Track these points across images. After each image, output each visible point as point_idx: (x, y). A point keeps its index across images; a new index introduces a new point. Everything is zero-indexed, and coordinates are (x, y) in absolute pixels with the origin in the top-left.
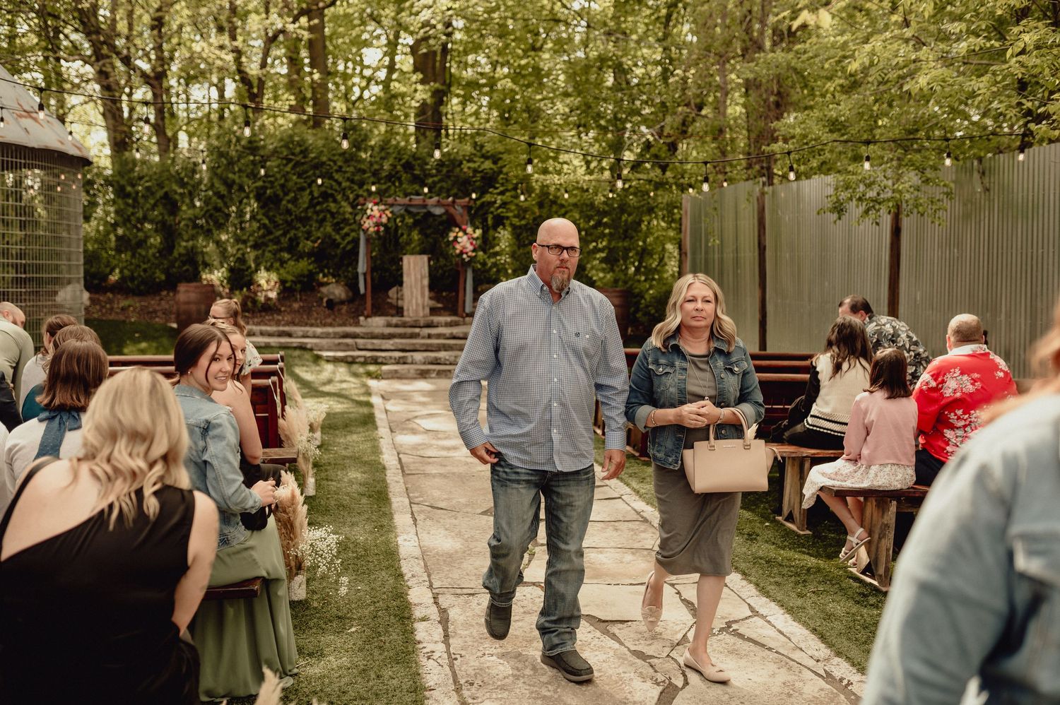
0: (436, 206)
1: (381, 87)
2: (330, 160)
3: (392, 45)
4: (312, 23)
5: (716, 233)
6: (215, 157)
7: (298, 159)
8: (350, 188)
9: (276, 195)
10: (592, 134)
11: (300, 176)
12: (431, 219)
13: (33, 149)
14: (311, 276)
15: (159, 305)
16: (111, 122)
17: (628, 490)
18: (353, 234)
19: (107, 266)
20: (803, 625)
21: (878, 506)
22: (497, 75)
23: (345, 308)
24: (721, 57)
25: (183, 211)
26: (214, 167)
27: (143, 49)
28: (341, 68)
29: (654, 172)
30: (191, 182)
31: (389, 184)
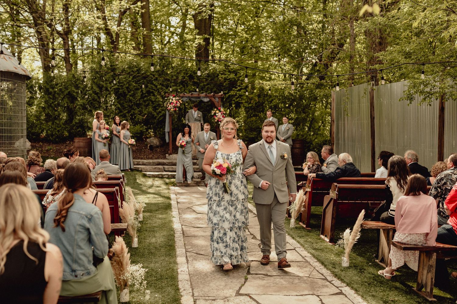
0: (205, 97)
1: (179, 37)
2: (151, 74)
3: (185, 15)
4: (143, 4)
5: (349, 110)
6: (93, 73)
7: (135, 74)
8: (162, 89)
9: (124, 93)
10: (286, 59)
11: (136, 83)
12: (203, 104)
14: (142, 133)
16: (43, 56)
17: (299, 245)
18: (163, 112)
19: (40, 129)
21: (427, 256)
22: (237, 30)
23: (158, 150)
24: (351, 19)
25: (78, 100)
26: (93, 79)
27: (59, 20)
28: (159, 27)
29: (315, 80)
30: (82, 86)
31: (181, 86)
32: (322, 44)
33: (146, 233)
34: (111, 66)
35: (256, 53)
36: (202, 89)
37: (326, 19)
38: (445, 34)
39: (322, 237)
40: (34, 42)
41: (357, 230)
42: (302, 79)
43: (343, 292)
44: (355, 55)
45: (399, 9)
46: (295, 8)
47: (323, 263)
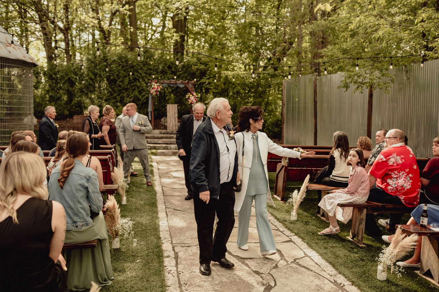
0: (181, 84)
1: (159, 34)
2: (137, 64)
3: (165, 17)
4: (130, 8)
5: (297, 96)
6: (89, 63)
7: (123, 64)
8: (145, 76)
9: (115, 79)
10: (246, 54)
11: (125, 71)
12: (179, 89)
13: (12, 59)
15: (66, 124)
16: (47, 48)
18: (146, 95)
20: (326, 261)
21: (359, 211)
22: (207, 30)
24: (299, 22)
25: (77, 85)
26: (89, 67)
27: (60, 18)
28: (143, 26)
29: (270, 71)
30: (80, 74)
31: (162, 75)
32: (276, 42)
33: (133, 193)
34: (104, 57)
35: (222, 49)
36: (178, 77)
37: (279, 22)
38: (376, 35)
39: (275, 196)
40: (39, 36)
41: (304, 191)
42: (259, 70)
43: (293, 240)
44: (302, 52)
45: (339, 14)
46: (254, 12)
47: (276, 218)
